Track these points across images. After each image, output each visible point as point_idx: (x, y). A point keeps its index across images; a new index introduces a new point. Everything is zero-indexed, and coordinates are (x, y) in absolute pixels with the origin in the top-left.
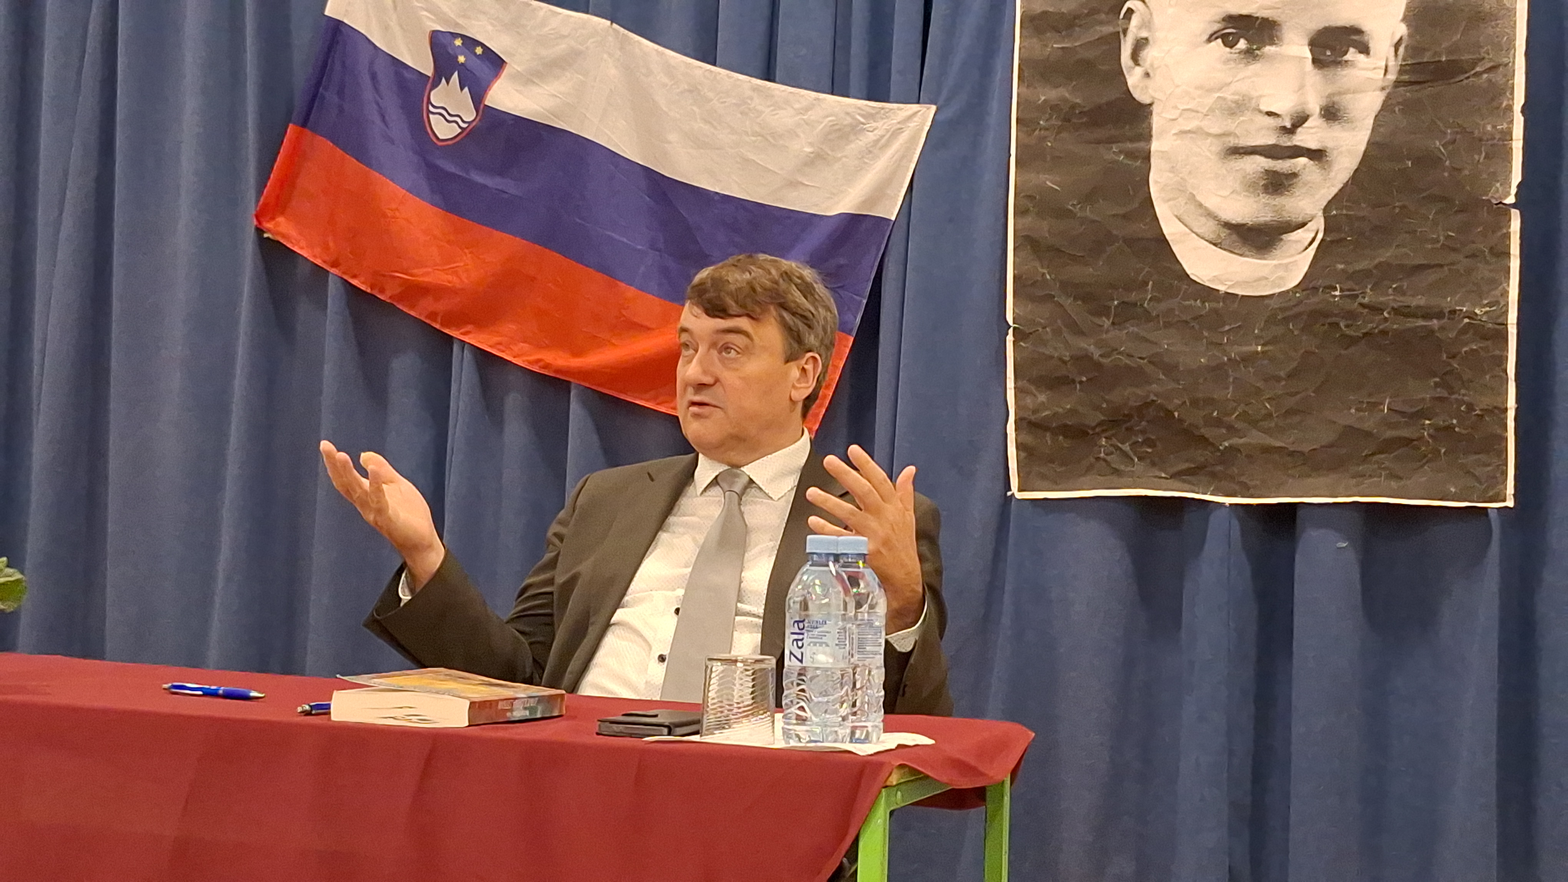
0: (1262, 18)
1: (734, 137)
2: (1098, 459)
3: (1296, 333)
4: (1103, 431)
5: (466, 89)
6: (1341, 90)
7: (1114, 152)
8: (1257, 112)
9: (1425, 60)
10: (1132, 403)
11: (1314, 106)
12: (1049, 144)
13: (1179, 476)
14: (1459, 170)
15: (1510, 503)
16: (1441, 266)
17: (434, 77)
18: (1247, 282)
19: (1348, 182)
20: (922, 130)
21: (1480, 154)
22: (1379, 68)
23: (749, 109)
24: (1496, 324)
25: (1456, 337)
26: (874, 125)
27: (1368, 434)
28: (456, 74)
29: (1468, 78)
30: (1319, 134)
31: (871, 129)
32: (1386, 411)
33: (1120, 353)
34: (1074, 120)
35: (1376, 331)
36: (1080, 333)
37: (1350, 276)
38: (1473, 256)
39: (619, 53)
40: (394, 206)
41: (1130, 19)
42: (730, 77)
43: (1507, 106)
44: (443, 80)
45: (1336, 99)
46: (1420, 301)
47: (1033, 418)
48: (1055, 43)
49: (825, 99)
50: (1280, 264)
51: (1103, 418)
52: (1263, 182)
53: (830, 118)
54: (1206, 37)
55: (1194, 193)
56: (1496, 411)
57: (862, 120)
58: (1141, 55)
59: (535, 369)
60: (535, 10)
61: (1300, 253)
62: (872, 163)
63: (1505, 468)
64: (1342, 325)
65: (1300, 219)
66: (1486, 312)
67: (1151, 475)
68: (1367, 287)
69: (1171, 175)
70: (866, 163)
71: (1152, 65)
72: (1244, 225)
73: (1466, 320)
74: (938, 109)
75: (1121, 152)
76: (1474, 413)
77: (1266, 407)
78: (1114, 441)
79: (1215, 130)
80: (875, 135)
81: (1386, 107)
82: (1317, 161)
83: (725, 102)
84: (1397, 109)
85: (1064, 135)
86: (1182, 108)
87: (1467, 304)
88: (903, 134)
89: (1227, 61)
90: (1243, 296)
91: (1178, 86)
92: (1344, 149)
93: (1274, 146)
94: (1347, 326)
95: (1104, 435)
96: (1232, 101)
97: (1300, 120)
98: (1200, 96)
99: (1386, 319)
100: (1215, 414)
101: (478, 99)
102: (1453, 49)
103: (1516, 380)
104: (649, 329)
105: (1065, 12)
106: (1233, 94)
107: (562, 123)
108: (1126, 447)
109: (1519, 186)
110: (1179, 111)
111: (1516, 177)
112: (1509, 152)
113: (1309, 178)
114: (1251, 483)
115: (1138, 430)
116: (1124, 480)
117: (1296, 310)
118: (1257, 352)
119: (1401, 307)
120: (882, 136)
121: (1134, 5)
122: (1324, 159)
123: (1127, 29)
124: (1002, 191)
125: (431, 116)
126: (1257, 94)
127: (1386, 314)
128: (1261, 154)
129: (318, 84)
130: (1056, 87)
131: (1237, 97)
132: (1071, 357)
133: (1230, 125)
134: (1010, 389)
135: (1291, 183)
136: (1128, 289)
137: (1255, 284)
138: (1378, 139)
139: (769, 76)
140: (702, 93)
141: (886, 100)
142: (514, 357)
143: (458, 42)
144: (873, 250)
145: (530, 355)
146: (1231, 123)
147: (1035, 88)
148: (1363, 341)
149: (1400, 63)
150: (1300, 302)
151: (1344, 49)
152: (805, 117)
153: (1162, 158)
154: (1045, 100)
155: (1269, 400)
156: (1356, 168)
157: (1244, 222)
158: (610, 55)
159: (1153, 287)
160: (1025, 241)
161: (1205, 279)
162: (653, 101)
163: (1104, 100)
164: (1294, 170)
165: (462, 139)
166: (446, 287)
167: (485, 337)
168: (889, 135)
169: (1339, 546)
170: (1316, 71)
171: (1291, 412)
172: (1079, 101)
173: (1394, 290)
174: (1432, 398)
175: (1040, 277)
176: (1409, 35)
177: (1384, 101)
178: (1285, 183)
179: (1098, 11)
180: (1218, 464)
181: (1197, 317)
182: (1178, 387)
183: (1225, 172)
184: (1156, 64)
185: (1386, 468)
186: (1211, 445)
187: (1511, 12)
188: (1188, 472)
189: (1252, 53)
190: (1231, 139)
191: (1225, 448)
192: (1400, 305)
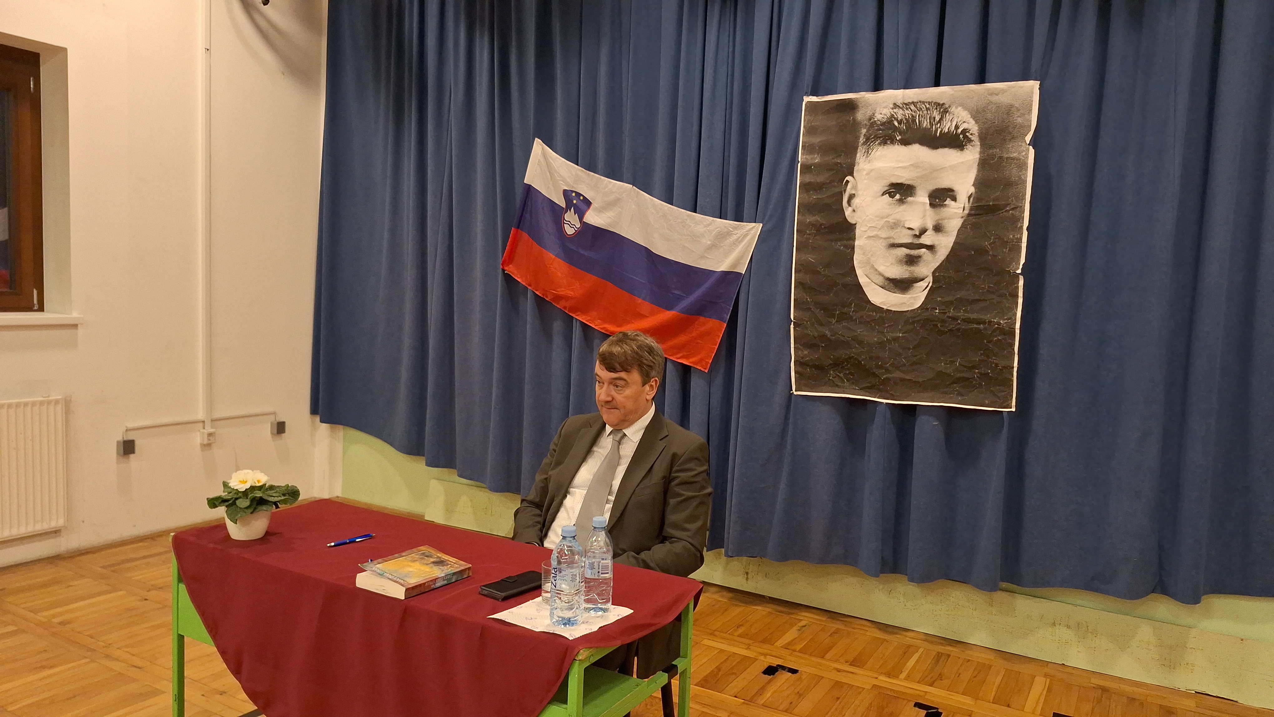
0: (907, 184)
1: (678, 237)
2: (828, 380)
3: (918, 328)
4: (832, 367)
5: (577, 214)
6: (943, 218)
7: (839, 245)
8: (903, 228)
9: (983, 204)
10: (844, 356)
11: (930, 225)
12: (810, 241)
13: (864, 389)
14: (996, 256)
16: (986, 300)
17: (565, 208)
18: (897, 305)
19: (944, 260)
20: (756, 234)
21: (1006, 249)
22: (961, 208)
23: (684, 225)
24: (1010, 328)
25: (991, 333)
26: (737, 232)
27: (949, 375)
28: (573, 207)
29: (1003, 212)
30: (932, 238)
31: (735, 234)
32: (958, 365)
33: (840, 335)
34: (822, 231)
35: (954, 329)
36: (823, 325)
37: (944, 304)
38: (1001, 296)
39: (636, 200)
40: (550, 262)
41: (847, 185)
42: (677, 210)
43: (1020, 226)
44: (569, 210)
45: (940, 222)
46: (975, 316)
47: (802, 360)
48: (815, 196)
49: (716, 221)
50: (912, 297)
51: (831, 362)
52: (905, 260)
53: (718, 229)
54: (882, 193)
55: (874, 264)
56: (1009, 367)
57: (733, 229)
58: (852, 202)
59: (603, 331)
60: (602, 181)
61: (921, 292)
62: (735, 248)
63: (1010, 392)
64: (940, 326)
65: (922, 277)
66: (1005, 323)
67: (853, 387)
68: (951, 309)
69: (863, 256)
70: (732, 249)
71: (856, 206)
72: (895, 279)
73: (996, 326)
74: (763, 225)
75: (840, 246)
76: (998, 368)
77: (903, 361)
78: (836, 372)
79: (884, 236)
80: (737, 236)
81: (963, 226)
82: (931, 250)
83: (676, 221)
84: (968, 227)
85: (816, 237)
86: (869, 226)
87: (997, 318)
88: (749, 236)
89: (890, 205)
90: (894, 311)
91: (868, 216)
92: (943, 245)
93: (911, 243)
94: (942, 326)
95: (833, 369)
96: (891, 223)
97: (923, 231)
98: (878, 221)
99: (959, 324)
100: (880, 363)
101: (581, 219)
102: (996, 200)
103: (1019, 354)
104: (647, 316)
105: (819, 182)
106: (892, 219)
107: (612, 229)
108: (841, 375)
109: (1024, 265)
110: (868, 228)
111: (1023, 260)
112: (1020, 248)
113: (926, 258)
114: (895, 394)
115: (846, 368)
116: (841, 390)
117: (919, 318)
118: (900, 336)
120: (740, 237)
121: (849, 179)
122: (933, 249)
123: (846, 189)
124: (790, 262)
125: (565, 224)
126: (905, 219)
127: (959, 321)
128: (904, 247)
129: (523, 211)
130: (815, 215)
131: (895, 221)
132: (818, 335)
133: (892, 233)
134: (792, 348)
135: (917, 260)
136: (844, 307)
137: (900, 306)
138: (958, 241)
140: (666, 217)
141: (742, 222)
142: (594, 326)
143: (574, 194)
144: (735, 288)
145: (601, 325)
147: (805, 216)
148: (948, 334)
149: (970, 206)
150: (921, 314)
151: (945, 199)
152: (708, 228)
153: (859, 249)
154: (809, 222)
155: (904, 358)
156: (946, 254)
157: (896, 278)
158: (632, 200)
159: (854, 306)
160: (798, 284)
161: (877, 303)
162: (648, 219)
163: (836, 223)
164: (919, 255)
165: (576, 235)
166: (569, 297)
167: (584, 317)
168: (742, 237)
169: (934, 424)
170: (931, 209)
171: (914, 364)
172: (824, 222)
173: (963, 311)
174: (979, 360)
175: (805, 300)
176: (976, 192)
177: (963, 223)
178: (915, 260)
179: (833, 181)
180: (881, 385)
181: (873, 320)
182: (864, 351)
183: (888, 255)
184: (858, 206)
185: (957, 391)
186: (879, 377)
187: (1025, 182)
188: (868, 388)
189: (902, 201)
190: (891, 240)
191: (884, 379)
192: (966, 317)
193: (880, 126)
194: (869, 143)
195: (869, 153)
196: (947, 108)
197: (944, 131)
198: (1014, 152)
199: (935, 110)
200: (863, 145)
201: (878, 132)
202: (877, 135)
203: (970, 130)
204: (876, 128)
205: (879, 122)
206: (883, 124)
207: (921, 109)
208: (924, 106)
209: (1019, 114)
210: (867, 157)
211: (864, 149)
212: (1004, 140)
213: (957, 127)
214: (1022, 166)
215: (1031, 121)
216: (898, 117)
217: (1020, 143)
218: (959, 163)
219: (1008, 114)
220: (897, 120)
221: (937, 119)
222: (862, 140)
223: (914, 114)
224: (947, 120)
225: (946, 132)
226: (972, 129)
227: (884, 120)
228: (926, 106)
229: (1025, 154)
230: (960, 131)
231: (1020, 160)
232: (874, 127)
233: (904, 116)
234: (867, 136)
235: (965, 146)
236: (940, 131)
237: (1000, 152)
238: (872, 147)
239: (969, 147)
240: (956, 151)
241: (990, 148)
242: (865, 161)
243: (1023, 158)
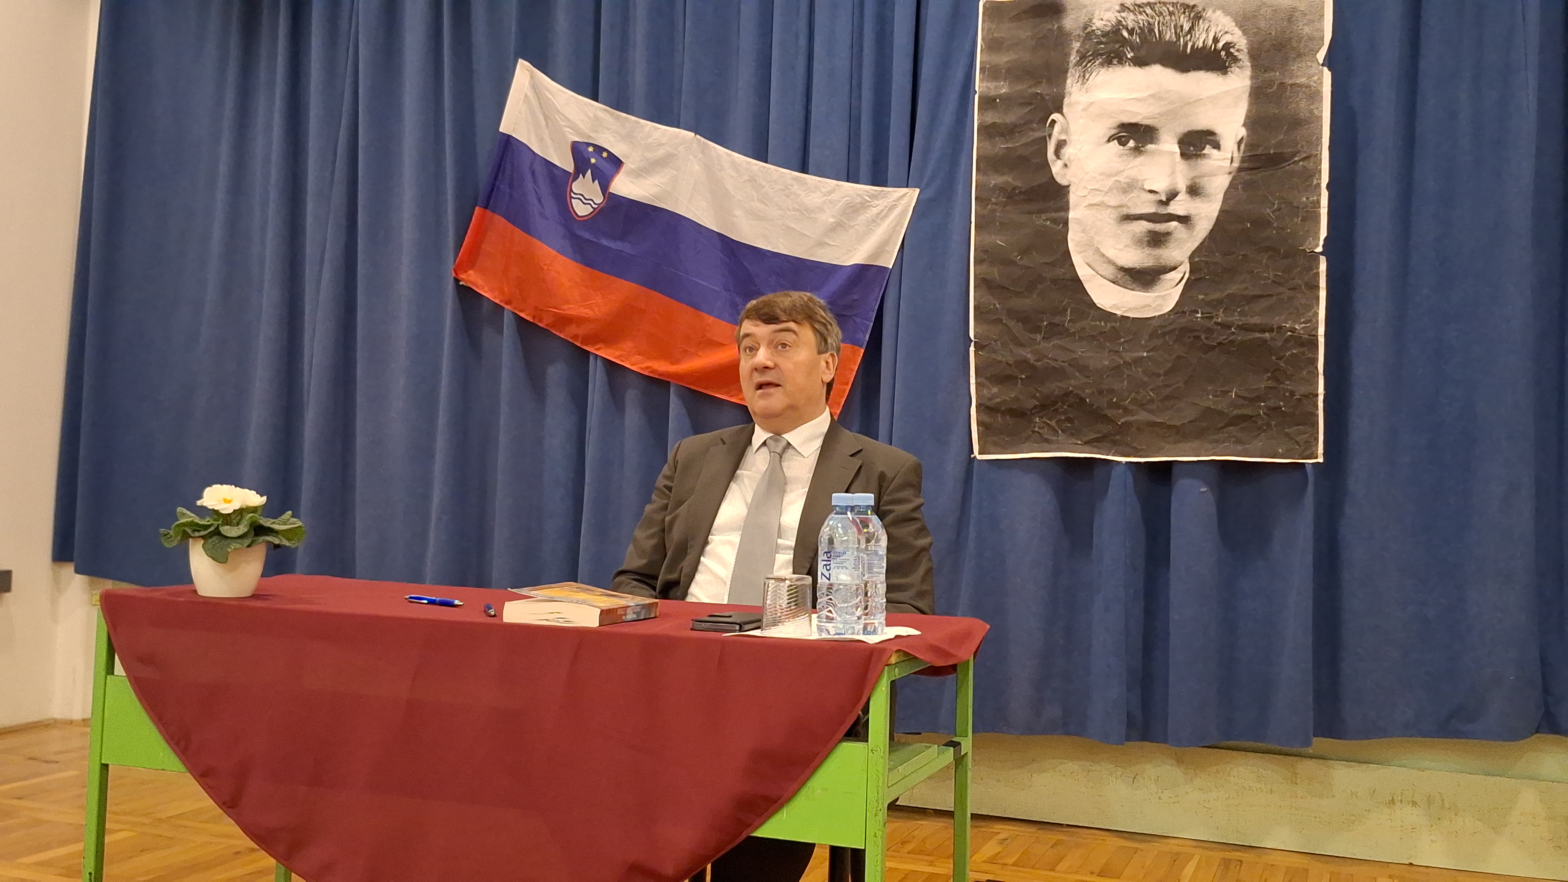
0: (1145, 125)
1: (781, 212)
2: (1034, 432)
3: (1171, 343)
4: (1038, 412)
5: (597, 181)
6: (1201, 174)
7: (1044, 220)
8: (1142, 191)
9: (1259, 153)
10: (1056, 393)
11: (1182, 186)
12: (997, 214)
13: (1090, 443)
14: (1283, 229)
15: (1321, 460)
16: (1272, 296)
17: (575, 173)
18: (1137, 308)
19: (1206, 238)
20: (910, 206)
21: (1299, 217)
22: (1227, 159)
23: (792, 193)
24: (1309, 335)
25: (1281, 346)
26: (877, 202)
27: (1221, 413)
28: (589, 171)
29: (1288, 165)
30: (1186, 205)
31: (875, 206)
32: (1234, 396)
33: (1049, 359)
34: (1016, 198)
35: (1227, 341)
36: (1022, 345)
37: (1208, 303)
38: (1294, 289)
39: (700, 155)
40: (548, 262)
41: (1053, 126)
42: (777, 171)
43: (1316, 184)
44: (581, 175)
45: (1197, 181)
46: (1256, 320)
47: (989, 404)
48: (1001, 145)
49: (842, 185)
50: (1159, 296)
51: (1038, 403)
52: (1146, 239)
53: (846, 199)
54: (1106, 139)
55: (1099, 247)
56: (1311, 396)
57: (868, 199)
58: (1061, 152)
59: (646, 373)
60: (642, 126)
61: (1173, 288)
62: (875, 229)
63: (1316, 435)
64: (1203, 338)
65: (1173, 264)
66: (1303, 328)
67: (1071, 442)
68: (1219, 311)
69: (1082, 235)
70: (871, 229)
71: (1069, 159)
72: (1134, 269)
73: (1289, 333)
74: (920, 190)
75: (1047, 219)
76: (1295, 397)
77: (1150, 395)
78: (1045, 419)
79: (1113, 203)
80: (878, 210)
81: (1232, 186)
82: (1185, 224)
83: (773, 188)
84: (1240, 188)
85: (1007, 208)
86: (1090, 188)
87: (1289, 322)
88: (897, 209)
89: (1120, 156)
90: (1133, 318)
92: (1203, 215)
93: (1154, 214)
94: (1206, 338)
95: (1039, 415)
96: (1124, 183)
97: (1172, 195)
98: (1103, 180)
99: (1233, 333)
100: (1115, 400)
101: (604, 187)
102: (1280, 144)
103: (1324, 374)
104: (724, 345)
105: (1008, 122)
106: (1124, 178)
107: (662, 204)
108: (1053, 423)
109: (1325, 240)
110: (1088, 191)
111: (1323, 233)
112: (1318, 216)
113: (1179, 236)
114: (1139, 447)
115: (1062, 412)
116: (1053, 446)
117: (1171, 327)
118: (1144, 357)
119: (1243, 324)
120: (883, 211)
121: (1057, 118)
122: (1189, 222)
123: (1052, 134)
125: (573, 200)
126: (1143, 178)
127: (1233, 329)
128: (1144, 219)
129: (496, 178)
130: (1003, 174)
131: (1127, 180)
132: (1016, 362)
133: (1124, 199)
134: (973, 384)
135: (1166, 239)
136: (1053, 314)
137: (1141, 310)
138: (1226, 208)
139: (804, 169)
140: (758, 182)
141: (886, 186)
142: (632, 365)
143: (591, 149)
144: (877, 289)
145: (643, 363)
146: (1125, 198)
147: (988, 176)
148: (1217, 350)
149: (1241, 154)
150: (1174, 321)
151: (1203, 145)
152: (829, 198)
153: (1077, 223)
154: (995, 184)
155: (1152, 390)
156: (1210, 227)
157: (1133, 267)
158: (695, 157)
159: (1070, 314)
160: (982, 281)
161: (1107, 306)
162: (724, 187)
163: (1036, 184)
164: (1168, 231)
165: (595, 215)
166: (585, 317)
167: (612, 351)
168: (887, 209)
169: (1201, 490)
170: (1183, 161)
171: (1167, 398)
172: (1016, 184)
173: (1238, 312)
174: (1265, 387)
175: (992, 307)
176: (1248, 135)
177: (1231, 182)
178: (1162, 238)
179: (1031, 122)
180: (1117, 434)
181: (1101, 333)
182: (1089, 381)
183: (1119, 232)
184: (1072, 158)
185: (1234, 436)
186: (1113, 421)
187: (1320, 118)
188: (1097, 440)
189: (1139, 150)
190: (1125, 209)
191: (1122, 423)
192: (1244, 322)
193: (1102, 38)
194: (1085, 64)
195: (1086, 78)
196: (1200, 12)
197: (1197, 47)
198: (1301, 77)
199: (1183, 16)
200: (1076, 66)
201: (1099, 47)
202: (1098, 50)
203: (1235, 45)
204: (1095, 40)
205: (1098, 31)
206: (1105, 34)
207: (1161, 13)
208: (1166, 10)
209: (1305, 22)
210: (1083, 84)
211: (1077, 72)
212: (1286, 59)
213: (1216, 40)
214: (1315, 96)
215: (1323, 31)
216: (1127, 24)
217: (1309, 64)
218: (1223, 92)
219: (1290, 19)
220: (1127, 29)
221: (1186, 27)
222: (1074, 58)
223: (1150, 20)
224: (1201, 29)
225: (1199, 47)
226: (1237, 43)
227: (1107, 29)
228: (1168, 9)
229: (1318, 79)
230: (1220, 45)
231: (1310, 87)
232: (1091, 39)
233: (1136, 24)
234: (1081, 52)
235: (1228, 67)
236: (1192, 46)
237: (1281, 77)
238: (1089, 69)
239: (1235, 69)
240: (1216, 75)
241: (1265, 71)
242: (1080, 90)
243: (1315, 85)
